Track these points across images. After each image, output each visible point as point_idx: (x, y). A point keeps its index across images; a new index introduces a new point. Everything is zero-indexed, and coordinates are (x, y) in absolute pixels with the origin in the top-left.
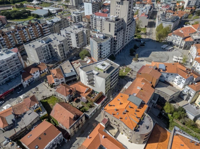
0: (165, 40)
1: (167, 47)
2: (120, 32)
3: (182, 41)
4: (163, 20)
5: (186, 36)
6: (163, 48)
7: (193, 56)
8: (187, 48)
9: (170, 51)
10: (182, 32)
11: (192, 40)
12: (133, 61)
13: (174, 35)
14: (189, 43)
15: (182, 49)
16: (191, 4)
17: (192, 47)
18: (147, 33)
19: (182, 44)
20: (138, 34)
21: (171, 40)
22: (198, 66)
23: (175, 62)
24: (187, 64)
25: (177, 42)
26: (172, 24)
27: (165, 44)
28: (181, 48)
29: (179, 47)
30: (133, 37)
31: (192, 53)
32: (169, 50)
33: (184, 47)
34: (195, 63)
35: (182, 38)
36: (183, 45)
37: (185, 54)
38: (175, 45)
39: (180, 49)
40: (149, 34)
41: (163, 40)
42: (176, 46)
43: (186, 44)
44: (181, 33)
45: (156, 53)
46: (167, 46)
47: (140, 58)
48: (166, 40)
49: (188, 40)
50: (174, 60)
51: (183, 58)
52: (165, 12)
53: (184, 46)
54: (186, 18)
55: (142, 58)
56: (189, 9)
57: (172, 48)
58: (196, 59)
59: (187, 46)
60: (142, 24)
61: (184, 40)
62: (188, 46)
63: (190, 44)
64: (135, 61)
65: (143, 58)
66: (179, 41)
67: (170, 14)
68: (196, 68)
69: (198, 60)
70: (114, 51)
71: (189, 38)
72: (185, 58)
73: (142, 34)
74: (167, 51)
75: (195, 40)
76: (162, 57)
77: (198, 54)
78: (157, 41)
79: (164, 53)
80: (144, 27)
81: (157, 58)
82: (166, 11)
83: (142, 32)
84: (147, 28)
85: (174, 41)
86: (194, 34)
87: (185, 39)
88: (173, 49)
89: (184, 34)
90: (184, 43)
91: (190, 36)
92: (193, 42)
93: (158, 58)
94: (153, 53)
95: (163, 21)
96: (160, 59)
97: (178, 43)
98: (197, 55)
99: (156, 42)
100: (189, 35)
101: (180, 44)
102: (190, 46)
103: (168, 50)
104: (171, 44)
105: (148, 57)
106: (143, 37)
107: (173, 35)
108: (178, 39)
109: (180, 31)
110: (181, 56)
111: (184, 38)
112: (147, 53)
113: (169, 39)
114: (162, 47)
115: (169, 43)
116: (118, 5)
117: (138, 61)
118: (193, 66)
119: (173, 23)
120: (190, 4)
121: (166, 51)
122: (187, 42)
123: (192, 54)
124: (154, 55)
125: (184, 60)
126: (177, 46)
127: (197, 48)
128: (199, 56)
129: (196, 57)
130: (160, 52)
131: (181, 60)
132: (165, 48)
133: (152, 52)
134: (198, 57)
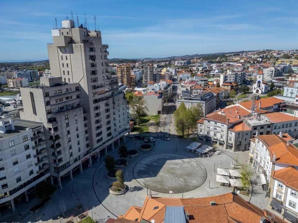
0: (195, 134)
1: (199, 147)
2: (71, 114)
3: (228, 133)
4: (185, 97)
5: (233, 121)
6: (191, 150)
7: (262, 165)
8: (242, 147)
9: (207, 156)
10: (223, 114)
11: (248, 129)
12: (111, 191)
13: (209, 121)
14: (243, 136)
15: (233, 149)
16: (229, 81)
17: (252, 143)
18: (160, 122)
19: (230, 139)
20: (143, 126)
21: (206, 133)
22: (290, 198)
23: (224, 184)
24: (254, 189)
25: (218, 136)
26: (203, 105)
27: (195, 141)
28: (231, 147)
29: (225, 145)
30: (126, 130)
31: (257, 158)
32: (206, 154)
33: (235, 145)
34: (276, 187)
35: (225, 127)
36: (232, 141)
37: (241, 161)
38: (216, 142)
39: (228, 150)
40: (165, 124)
41: (191, 134)
42: (218, 143)
43: (239, 137)
44: (221, 116)
45: (177, 164)
46: (199, 144)
47: (134, 180)
48: (197, 133)
49: (239, 128)
50: (220, 179)
51: (242, 174)
52: (189, 88)
53: (236, 142)
54: (227, 99)
55: (139, 180)
56: (228, 86)
57: (211, 148)
58: (275, 175)
59: (241, 142)
60: (147, 106)
61: (231, 129)
62: (244, 143)
63: (245, 137)
64: (117, 193)
65: (141, 181)
66: (222, 133)
67: (198, 91)
68: (287, 205)
69: (283, 179)
70: (55, 166)
71: (241, 125)
72: (244, 172)
73: (152, 124)
74: (202, 157)
75: (255, 128)
76: (189, 175)
77: (277, 160)
78: (179, 137)
79: (193, 161)
80: (155, 113)
81: (177, 176)
82: (191, 88)
83: (151, 121)
84: (161, 115)
85: (212, 134)
86: (249, 118)
87: (232, 127)
88: (214, 151)
89: (228, 117)
90: (233, 135)
91: (242, 122)
92: (251, 132)
93: (180, 176)
94: (170, 164)
95: (185, 99)
96: (185, 179)
97: (222, 137)
98: (274, 164)
99: (178, 139)
100: (238, 120)
101: (224, 139)
102: (247, 142)
103: (201, 154)
104: (207, 140)
105: (155, 175)
106: (152, 129)
107: (207, 121)
108: (219, 129)
109: (220, 113)
110: (235, 168)
111: (231, 125)
112: (155, 164)
113: (201, 131)
114: (188, 147)
115: (204, 140)
116: (64, 55)
117: (127, 189)
118: (274, 195)
119: (204, 102)
120: (227, 80)
121: (198, 156)
122: (239, 134)
123: (259, 160)
124: (172, 169)
125: (245, 177)
126: (221, 144)
127: (267, 144)
128: (280, 165)
129: (273, 168)
130: (186, 160)
131: (236, 178)
132: (195, 151)
133: (168, 162)
134: (277, 168)
